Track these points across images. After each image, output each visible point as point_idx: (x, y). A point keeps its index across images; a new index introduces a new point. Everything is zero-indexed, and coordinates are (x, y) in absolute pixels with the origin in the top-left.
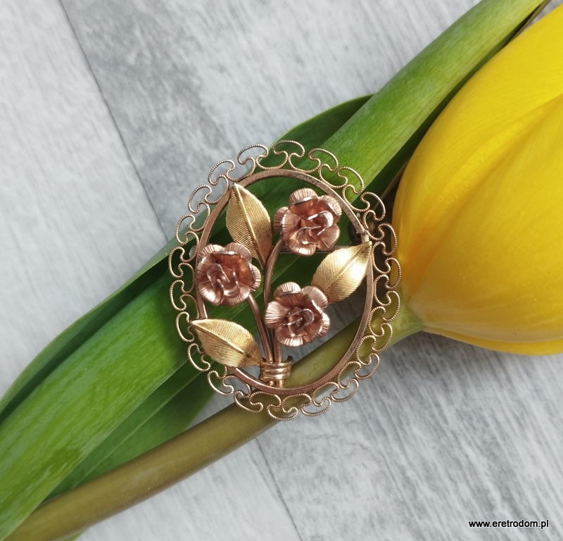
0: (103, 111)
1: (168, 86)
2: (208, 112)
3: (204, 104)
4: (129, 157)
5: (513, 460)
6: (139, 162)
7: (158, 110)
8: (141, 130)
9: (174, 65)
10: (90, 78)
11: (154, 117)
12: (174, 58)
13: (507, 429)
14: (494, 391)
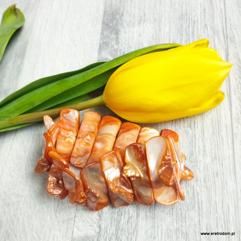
0: (100, 32)
1: (114, 32)
2: (119, 39)
3: (119, 37)
4: (100, 41)
6: (101, 42)
7: (110, 35)
8: (105, 37)
9: (117, 29)
10: (102, 26)
11: (109, 36)
12: (118, 28)
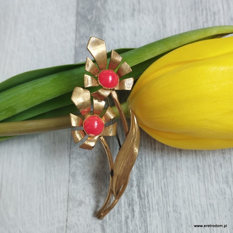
5: (145, 175)
10: (75, 18)
12: (101, 22)
13: (148, 164)
14: (149, 151)
